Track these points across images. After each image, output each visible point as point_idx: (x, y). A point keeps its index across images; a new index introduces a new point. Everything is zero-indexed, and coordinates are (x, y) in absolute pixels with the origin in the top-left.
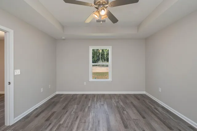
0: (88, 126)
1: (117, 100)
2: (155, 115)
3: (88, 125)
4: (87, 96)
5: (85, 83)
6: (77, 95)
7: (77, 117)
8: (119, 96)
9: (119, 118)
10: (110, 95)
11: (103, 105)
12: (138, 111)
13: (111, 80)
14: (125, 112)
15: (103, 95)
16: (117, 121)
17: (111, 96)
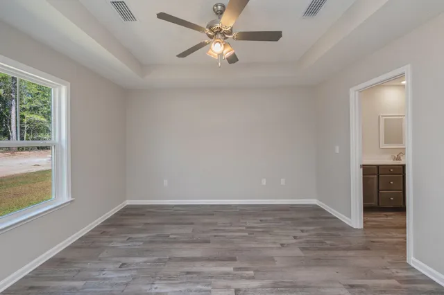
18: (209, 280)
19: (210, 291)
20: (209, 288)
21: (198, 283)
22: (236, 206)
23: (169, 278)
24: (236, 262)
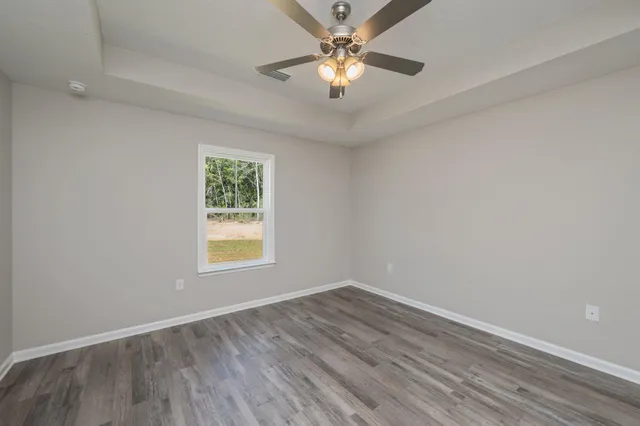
0: (290, 404)
1: (304, 316)
2: (398, 321)
3: (287, 400)
4: (197, 329)
5: (180, 284)
6: (148, 335)
7: (230, 399)
8: (299, 303)
9: (344, 354)
10: (272, 307)
11: (278, 337)
12: (366, 324)
13: (274, 261)
14: (345, 335)
15: (254, 313)
16: (344, 360)
17: (281, 310)
18: (313, 402)
19: (297, 411)
20: (301, 408)
21: (299, 395)
22: (500, 340)
23: (288, 372)
24: (369, 411)
